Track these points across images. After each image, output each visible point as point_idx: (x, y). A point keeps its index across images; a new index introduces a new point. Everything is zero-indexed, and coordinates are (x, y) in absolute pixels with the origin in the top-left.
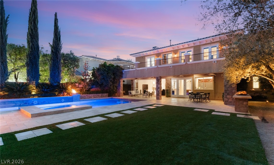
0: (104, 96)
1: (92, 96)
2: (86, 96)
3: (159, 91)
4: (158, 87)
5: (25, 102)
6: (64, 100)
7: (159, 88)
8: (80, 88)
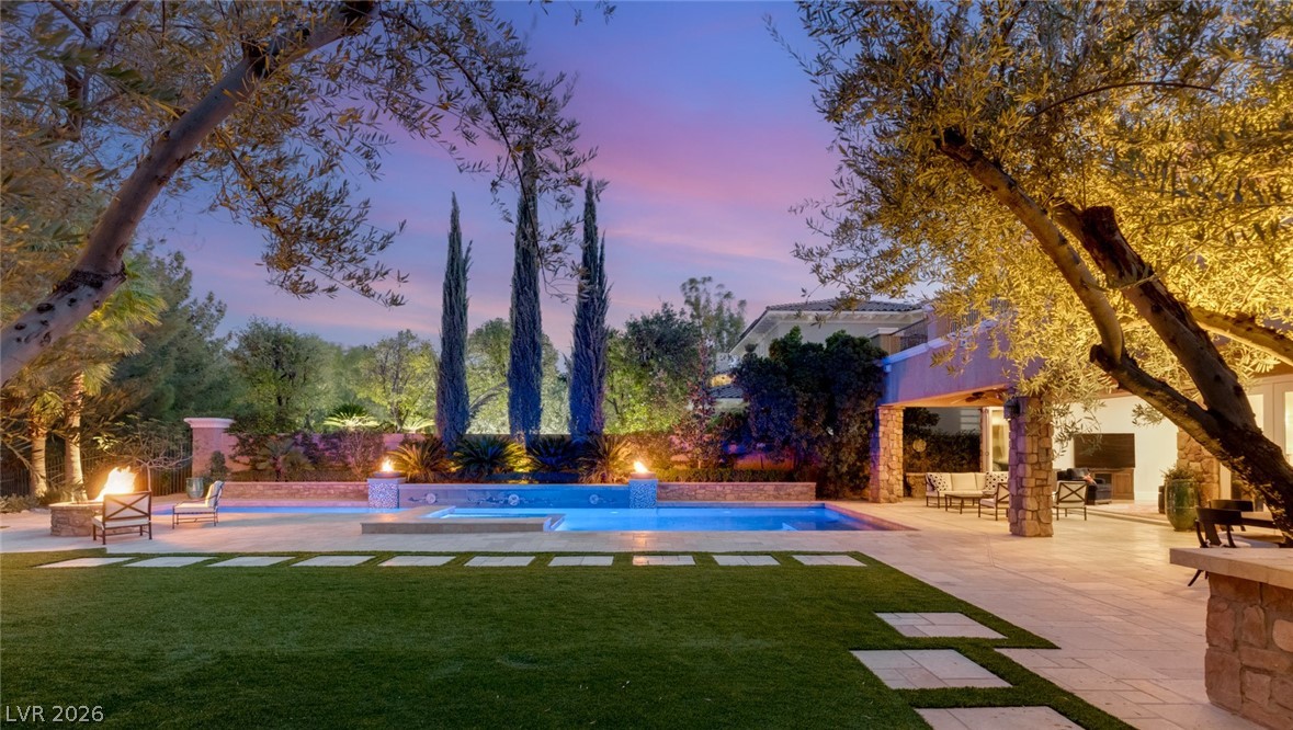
0: (789, 494)
1: (728, 491)
2: (701, 487)
3: (1022, 478)
4: (1020, 449)
5: (489, 495)
6: (597, 499)
7: (1021, 462)
8: (690, 455)
